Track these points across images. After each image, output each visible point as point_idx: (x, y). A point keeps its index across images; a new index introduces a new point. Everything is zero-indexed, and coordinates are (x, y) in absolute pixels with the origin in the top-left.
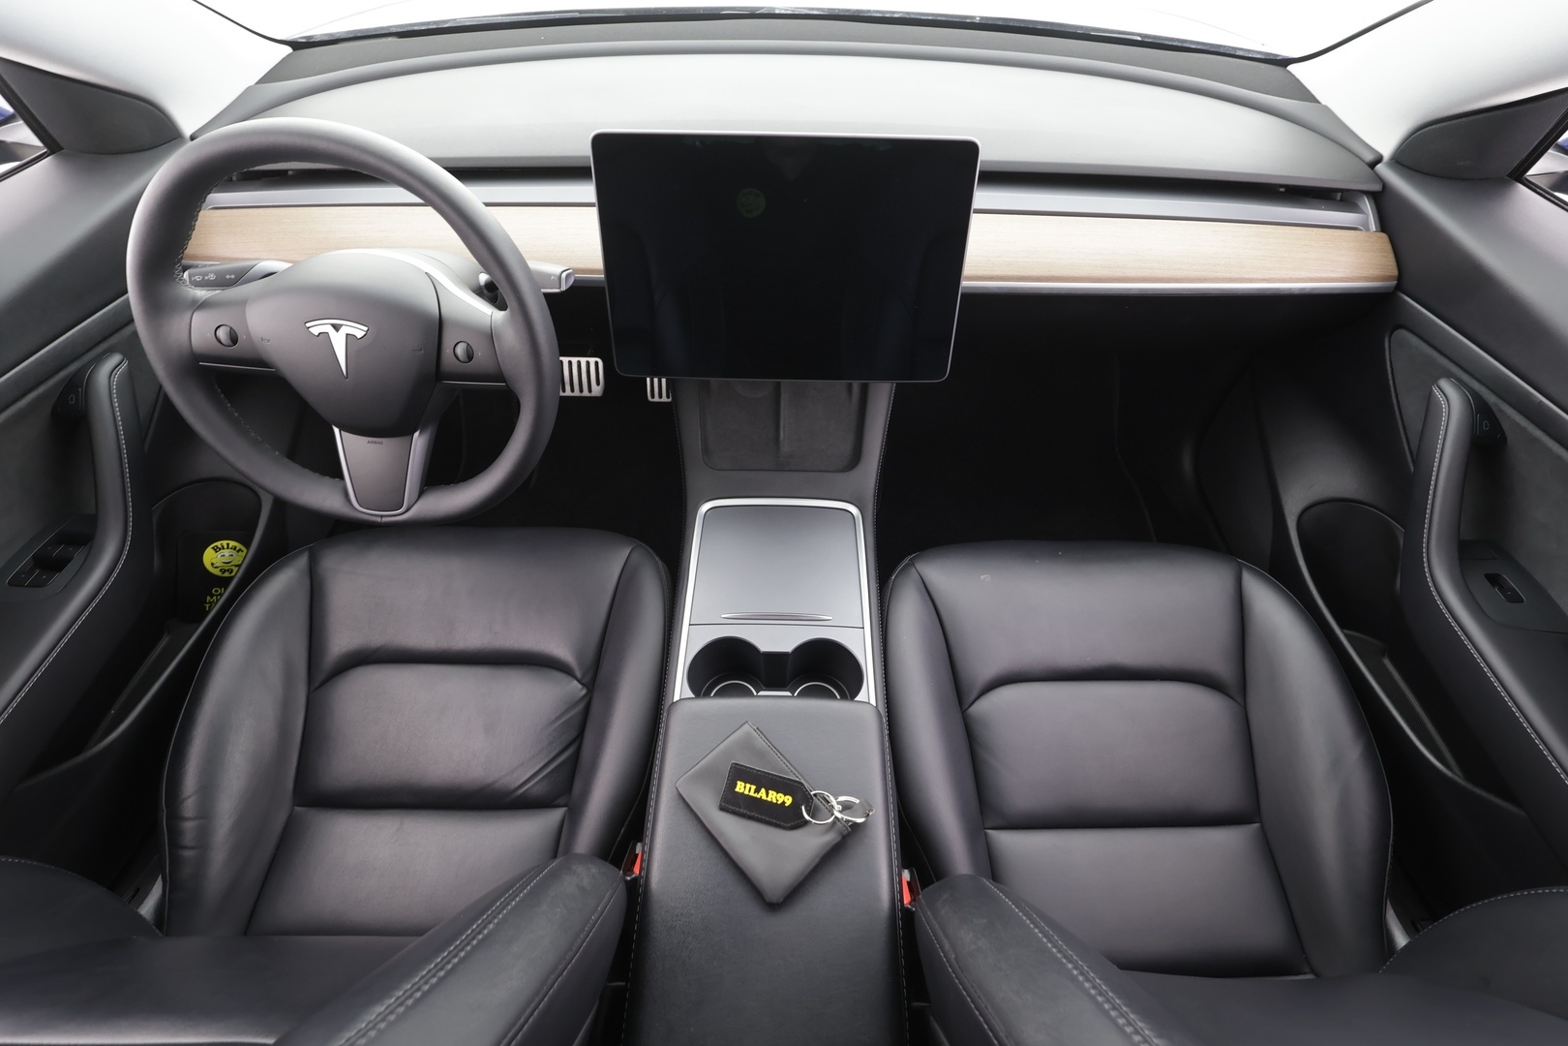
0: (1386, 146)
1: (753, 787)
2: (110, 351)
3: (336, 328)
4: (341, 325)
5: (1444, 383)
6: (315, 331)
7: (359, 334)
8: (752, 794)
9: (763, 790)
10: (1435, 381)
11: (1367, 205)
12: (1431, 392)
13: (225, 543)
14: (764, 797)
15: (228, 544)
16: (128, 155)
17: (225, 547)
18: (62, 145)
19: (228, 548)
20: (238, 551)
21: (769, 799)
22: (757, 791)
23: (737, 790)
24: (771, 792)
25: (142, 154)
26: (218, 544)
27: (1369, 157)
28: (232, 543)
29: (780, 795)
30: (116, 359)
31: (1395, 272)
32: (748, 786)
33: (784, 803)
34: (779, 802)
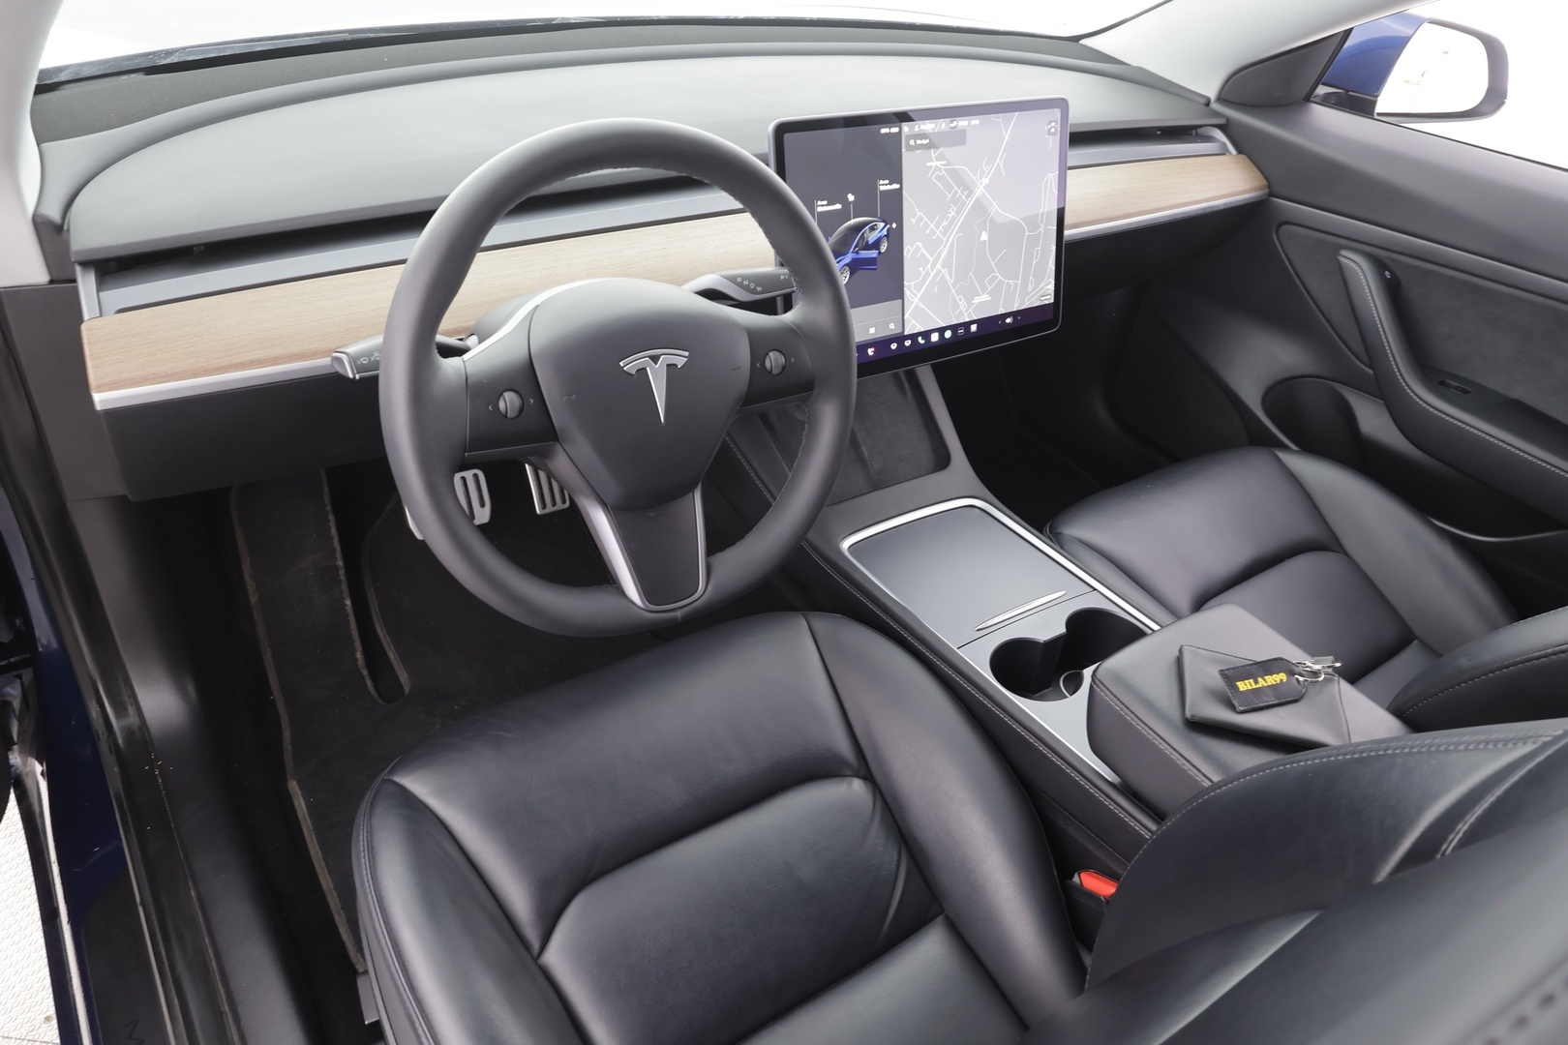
0: (1211, 91)
1: (1251, 681)
3: (653, 359)
4: (658, 356)
5: (1344, 252)
6: (631, 369)
7: (681, 362)
8: (1254, 686)
9: (1260, 679)
10: (1338, 254)
11: (1219, 135)
12: (1338, 260)
14: (1265, 684)
21: (1270, 684)
22: (1256, 682)
23: (1241, 689)
24: (1266, 677)
27: (1203, 101)
29: (1274, 675)
31: (1265, 183)
32: (1246, 682)
33: (1281, 680)
34: (1278, 682)
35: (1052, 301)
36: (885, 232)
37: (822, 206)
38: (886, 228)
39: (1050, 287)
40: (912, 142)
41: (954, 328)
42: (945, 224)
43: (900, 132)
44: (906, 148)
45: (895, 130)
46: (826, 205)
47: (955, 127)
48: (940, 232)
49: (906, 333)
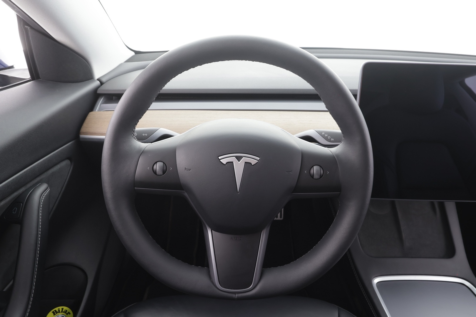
2: (41, 182)
3: (239, 158)
4: (241, 157)
6: (224, 161)
7: (254, 162)
13: (60, 308)
15: (62, 309)
16: (70, 83)
17: (61, 311)
18: (40, 76)
19: (62, 312)
20: (67, 314)
25: (77, 84)
26: (57, 309)
28: (65, 308)
30: (44, 186)
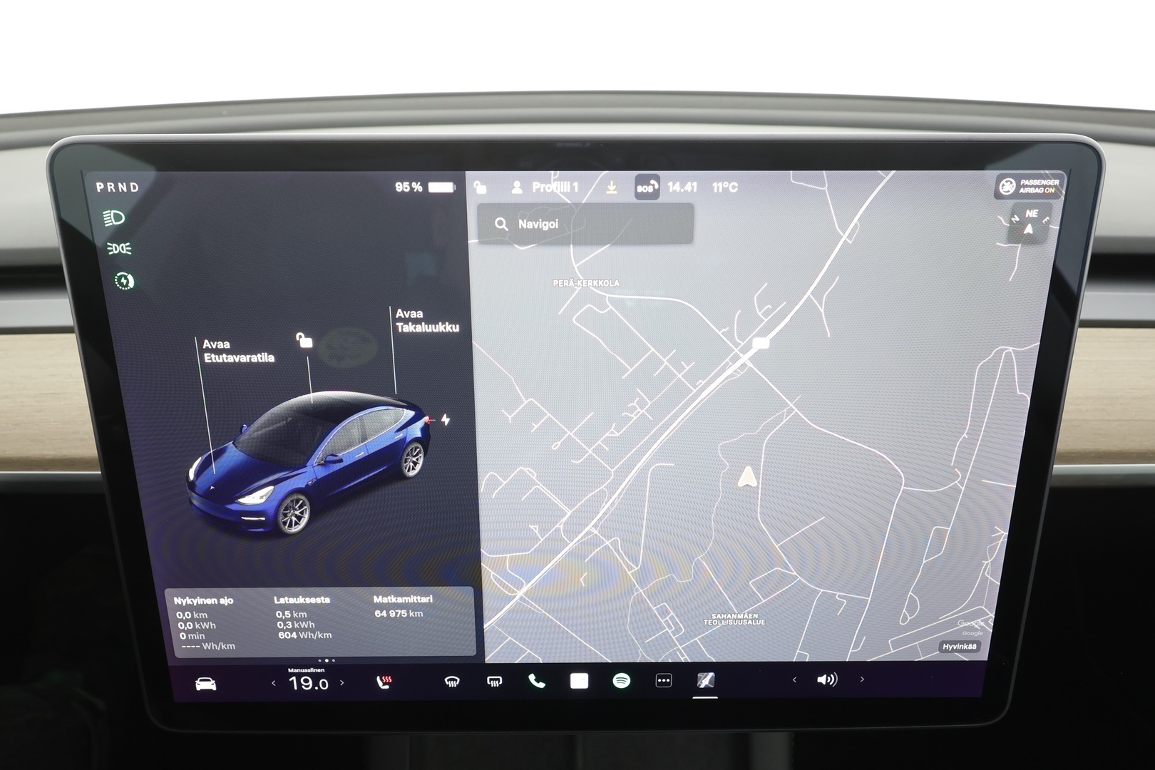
35: (984, 656)
36: (416, 430)
37: (218, 352)
38: (420, 424)
39: (983, 625)
40: (501, 224)
41: (638, 670)
42: (613, 432)
43: (459, 197)
44: (480, 236)
45: (446, 187)
46: (227, 352)
47: (656, 194)
48: (598, 450)
49: (490, 658)
